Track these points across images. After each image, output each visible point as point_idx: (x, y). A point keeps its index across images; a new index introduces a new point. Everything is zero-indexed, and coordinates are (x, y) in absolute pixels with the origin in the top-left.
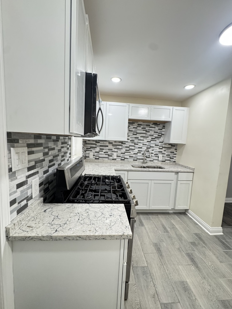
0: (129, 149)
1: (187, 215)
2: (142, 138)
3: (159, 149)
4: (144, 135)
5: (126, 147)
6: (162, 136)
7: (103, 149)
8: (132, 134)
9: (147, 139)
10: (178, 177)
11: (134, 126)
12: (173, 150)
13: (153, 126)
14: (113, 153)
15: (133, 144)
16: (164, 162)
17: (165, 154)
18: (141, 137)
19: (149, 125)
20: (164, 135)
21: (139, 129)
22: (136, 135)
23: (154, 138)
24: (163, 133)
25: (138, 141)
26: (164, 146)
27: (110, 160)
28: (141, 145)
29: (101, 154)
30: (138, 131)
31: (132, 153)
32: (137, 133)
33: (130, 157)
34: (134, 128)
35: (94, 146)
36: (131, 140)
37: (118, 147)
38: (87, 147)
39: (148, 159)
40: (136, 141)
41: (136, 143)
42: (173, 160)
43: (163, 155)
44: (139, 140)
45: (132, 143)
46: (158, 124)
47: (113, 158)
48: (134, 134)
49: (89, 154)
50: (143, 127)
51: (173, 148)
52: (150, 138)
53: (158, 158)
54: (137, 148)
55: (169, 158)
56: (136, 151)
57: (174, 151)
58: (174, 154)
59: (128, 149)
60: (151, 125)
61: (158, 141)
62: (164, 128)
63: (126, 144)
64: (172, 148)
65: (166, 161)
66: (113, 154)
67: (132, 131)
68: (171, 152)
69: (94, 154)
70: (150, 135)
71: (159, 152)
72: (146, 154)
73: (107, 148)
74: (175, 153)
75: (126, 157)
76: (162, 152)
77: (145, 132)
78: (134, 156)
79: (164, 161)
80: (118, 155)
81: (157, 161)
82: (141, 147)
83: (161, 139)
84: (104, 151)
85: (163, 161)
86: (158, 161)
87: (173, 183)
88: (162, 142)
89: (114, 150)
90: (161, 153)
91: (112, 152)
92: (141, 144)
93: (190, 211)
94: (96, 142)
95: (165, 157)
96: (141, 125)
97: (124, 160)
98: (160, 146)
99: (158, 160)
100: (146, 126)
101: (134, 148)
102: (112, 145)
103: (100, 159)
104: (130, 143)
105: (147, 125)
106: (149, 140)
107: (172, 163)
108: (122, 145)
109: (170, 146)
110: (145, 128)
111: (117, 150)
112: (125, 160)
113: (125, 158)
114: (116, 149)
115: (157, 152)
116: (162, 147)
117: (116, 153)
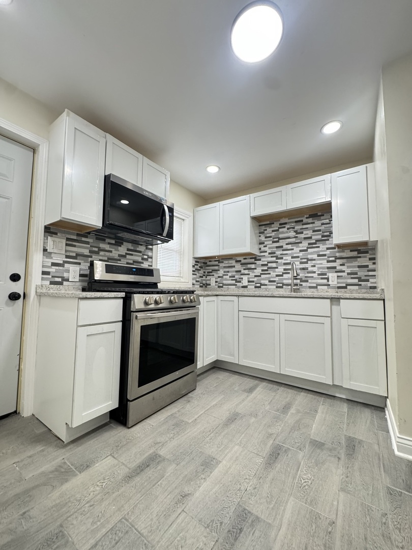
0: (268, 268)
2: (289, 247)
3: (328, 262)
4: (293, 240)
5: (263, 265)
7: (228, 272)
8: (271, 242)
9: (298, 247)
11: (274, 227)
12: (364, 261)
13: (310, 220)
14: (242, 276)
15: (274, 259)
16: (344, 290)
17: (344, 271)
18: (287, 244)
19: (302, 221)
21: (283, 231)
22: (277, 242)
23: (314, 241)
25: (282, 252)
26: (337, 255)
27: (238, 287)
28: (288, 259)
29: (226, 280)
30: (281, 236)
31: (273, 274)
32: (280, 239)
33: (270, 281)
34: (273, 231)
35: (216, 268)
36: (270, 252)
37: (249, 266)
38: (208, 271)
39: (304, 284)
40: (279, 253)
41: (279, 257)
42: (369, 284)
43: (340, 274)
44: (283, 250)
45: (272, 257)
46: (319, 214)
47: (242, 285)
48: (274, 242)
49: (210, 280)
50: (289, 227)
51: (365, 257)
52: (305, 244)
53: (328, 281)
54: (281, 265)
55: (356, 281)
56: (280, 270)
57: (370, 264)
58: (369, 271)
59: (265, 268)
60: (305, 221)
61: (322, 247)
63: (262, 259)
64: (360, 257)
65: (348, 287)
66: (243, 278)
67: (270, 237)
68: (359, 267)
69: (216, 280)
70: (305, 238)
71: (328, 268)
72: (301, 275)
73: (234, 269)
74: (371, 267)
75: (262, 282)
76: (335, 268)
77: (293, 234)
78: (277, 279)
79: (345, 288)
80: (251, 280)
81: (326, 287)
82: (289, 262)
83: (328, 244)
84: (230, 274)
85: (339, 288)
86: (328, 288)
88: (334, 248)
89: (243, 271)
90: (335, 270)
91: (241, 275)
92: (287, 258)
94: (219, 263)
95: (345, 278)
96: (286, 223)
97: (260, 288)
98: (328, 257)
99: (329, 285)
100: (295, 224)
102: (241, 264)
103: (224, 286)
104: (269, 257)
105: (296, 222)
106: (303, 247)
107: (364, 291)
108: (255, 262)
109: (355, 254)
110: (294, 228)
111: (248, 272)
112: (262, 287)
113: (262, 285)
114: (247, 270)
115: (323, 268)
116: (333, 259)
117: (247, 276)
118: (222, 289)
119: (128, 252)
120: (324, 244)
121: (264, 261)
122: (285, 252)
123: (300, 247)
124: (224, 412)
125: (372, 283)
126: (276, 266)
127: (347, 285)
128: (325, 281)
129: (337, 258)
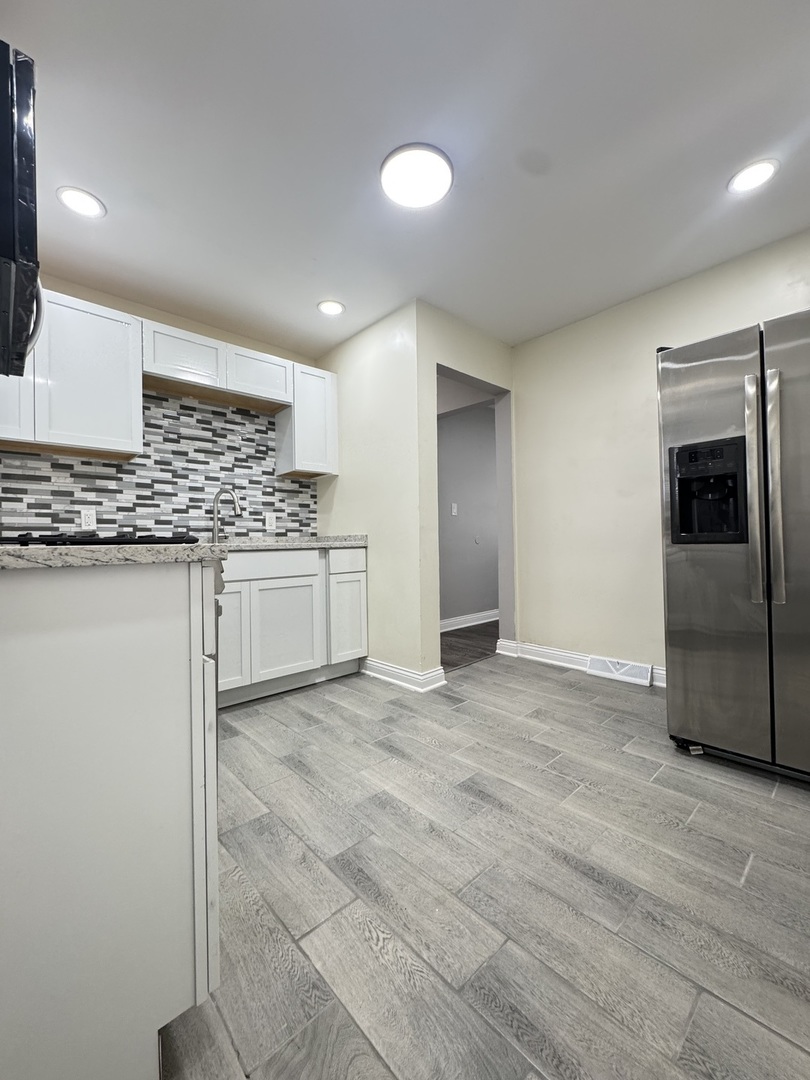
1: (364, 674)
2: (201, 457)
3: (264, 493)
4: (209, 446)
5: (139, 485)
6: (270, 453)
7: (24, 491)
8: (161, 439)
9: (218, 461)
10: (328, 566)
11: (168, 409)
12: (304, 498)
13: (238, 419)
14: (77, 508)
15: (168, 476)
16: (284, 538)
17: (283, 511)
18: (196, 451)
19: (224, 415)
20: (273, 450)
21: (188, 423)
22: (178, 442)
23: (244, 457)
24: (271, 444)
25: (186, 465)
26: (276, 484)
28: (200, 481)
30: (184, 431)
31: (166, 507)
32: (181, 437)
33: (158, 522)
34: (166, 416)
36: (158, 459)
37: (100, 483)
39: (228, 529)
40: (179, 464)
41: (179, 472)
42: (310, 530)
43: (279, 514)
44: (189, 461)
45: (162, 470)
46: (253, 413)
47: (77, 530)
48: (166, 440)
50: (200, 418)
51: (307, 493)
52: (228, 459)
53: (264, 524)
54: (183, 491)
55: (297, 525)
56: (182, 500)
57: (310, 502)
58: (310, 512)
59: (148, 493)
60: (230, 416)
61: (256, 469)
62: (274, 430)
63: (138, 472)
64: (301, 492)
65: (289, 534)
66: (79, 512)
67: (159, 427)
70: (230, 448)
71: (264, 504)
72: (222, 512)
73: (44, 486)
74: (313, 507)
75: (140, 523)
76: (272, 504)
77: (209, 435)
78: (175, 517)
79: (285, 535)
80: (106, 517)
81: (261, 533)
82: (201, 485)
83: (268, 464)
84: (28, 499)
85: (278, 535)
86: (263, 536)
87: (318, 583)
88: (272, 474)
89: (79, 495)
90: (273, 508)
91: (73, 502)
92: (197, 477)
93: (370, 661)
95: (285, 520)
96: (194, 409)
98: (264, 487)
99: (265, 531)
100: (211, 416)
101: (173, 489)
102: (72, 476)
104: (155, 470)
105: (214, 413)
106: (226, 462)
107: (307, 538)
108: (119, 475)
109: (295, 487)
110: (210, 423)
111: (97, 497)
113: (137, 528)
114: (94, 494)
115: (256, 503)
116: (271, 490)
117: (94, 507)
120: (260, 465)
121: (144, 476)
122: (191, 466)
125: (313, 528)
126: (172, 491)
127: (288, 531)
128: (259, 525)
129: (276, 490)
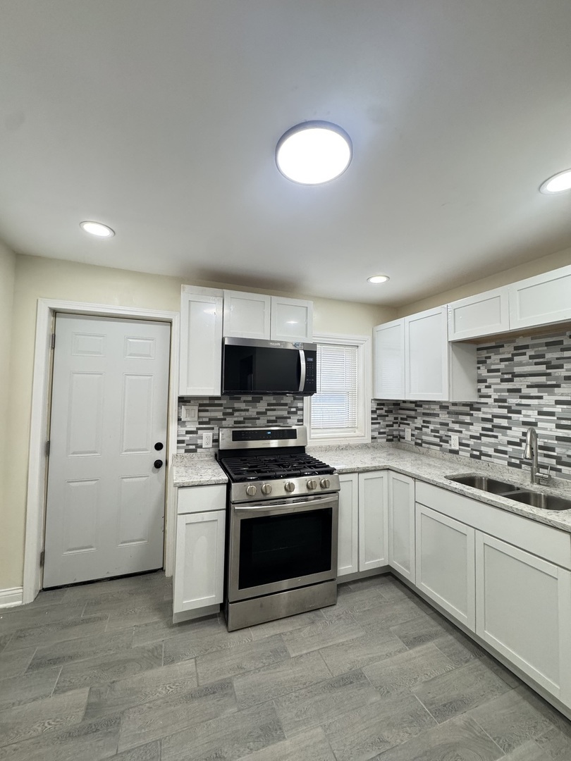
0: (493, 426)
2: (534, 392)
4: (542, 379)
5: (484, 420)
7: (429, 422)
8: (498, 380)
9: (552, 394)
11: (503, 353)
14: (450, 433)
15: (505, 411)
18: (528, 387)
19: (561, 342)
21: (521, 362)
22: (511, 380)
25: (518, 401)
27: (443, 450)
28: (532, 415)
29: (426, 434)
30: (517, 370)
31: (503, 438)
32: (515, 375)
33: (496, 451)
34: (502, 360)
35: (412, 413)
36: (497, 397)
37: (462, 418)
38: (402, 416)
40: (513, 401)
41: (513, 408)
44: (522, 397)
45: (500, 407)
47: (449, 448)
48: (503, 380)
49: (404, 431)
50: (533, 353)
54: (516, 425)
56: (516, 433)
59: (489, 426)
60: (567, 342)
63: (483, 409)
66: (450, 437)
67: (498, 370)
69: (413, 433)
73: (437, 420)
75: (484, 449)
77: (542, 368)
78: (509, 449)
80: (464, 441)
82: (534, 420)
84: (432, 427)
89: (451, 425)
91: (449, 430)
92: (530, 412)
94: (416, 406)
96: (526, 347)
97: (480, 459)
100: (546, 348)
101: (508, 423)
102: (448, 413)
103: (423, 445)
104: (494, 407)
105: (548, 344)
106: (562, 395)
108: (472, 412)
110: (543, 356)
111: (460, 427)
112: (483, 457)
113: (482, 454)
114: (458, 425)
117: (458, 434)
118: (420, 448)
119: (269, 408)
121: (486, 412)
122: (524, 401)
123: (554, 394)
124: (342, 663)
126: (507, 425)
